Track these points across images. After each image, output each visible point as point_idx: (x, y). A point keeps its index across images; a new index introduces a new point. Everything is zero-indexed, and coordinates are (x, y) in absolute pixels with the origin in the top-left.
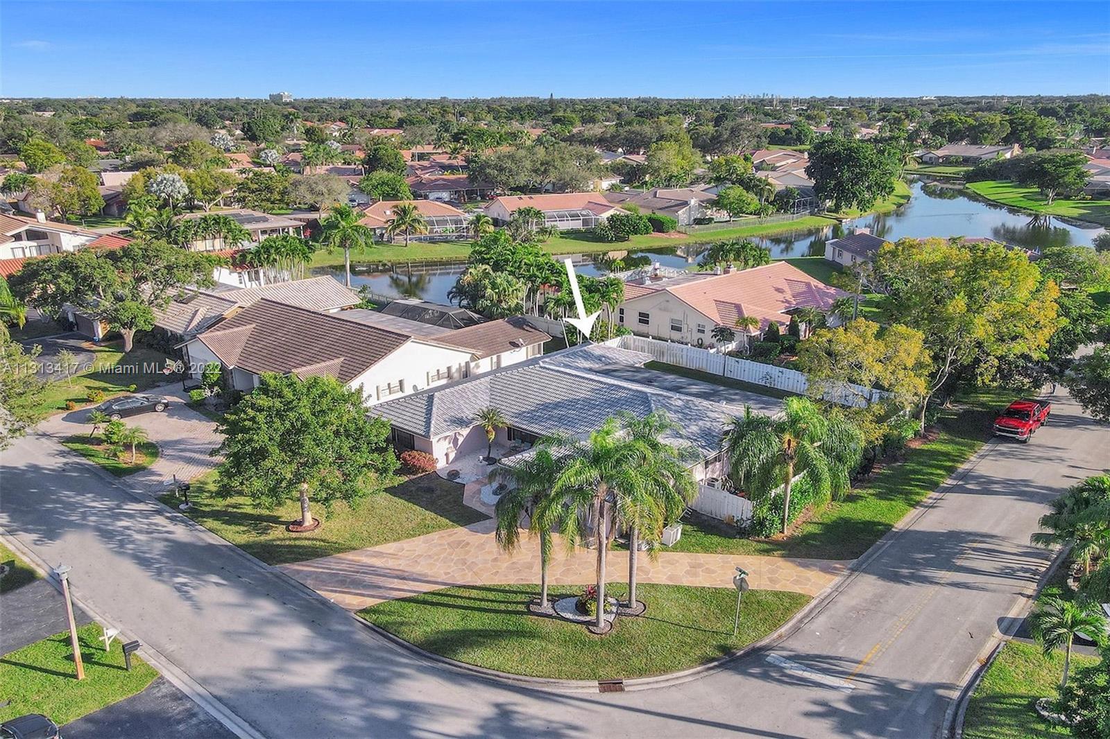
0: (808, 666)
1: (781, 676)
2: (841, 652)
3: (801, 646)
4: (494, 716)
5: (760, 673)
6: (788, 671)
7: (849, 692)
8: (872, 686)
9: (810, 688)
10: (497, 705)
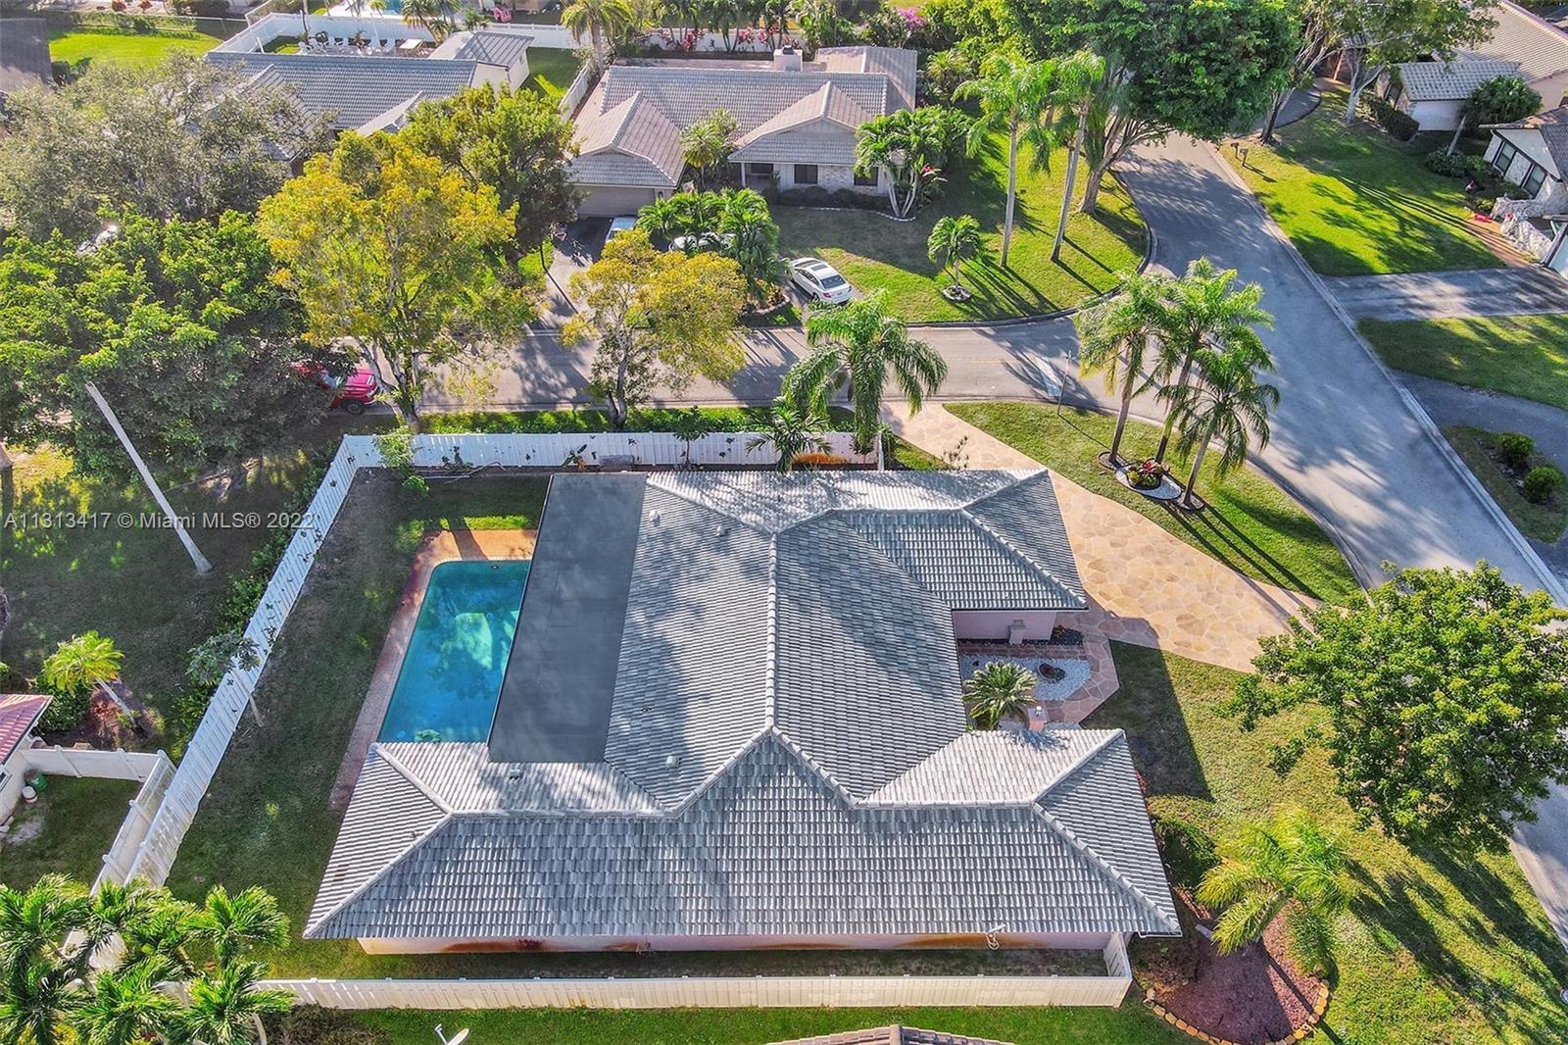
0: (1039, 378)
1: (1070, 385)
2: (1003, 372)
3: (1019, 387)
4: (1311, 466)
6: (1060, 384)
10: (1300, 471)
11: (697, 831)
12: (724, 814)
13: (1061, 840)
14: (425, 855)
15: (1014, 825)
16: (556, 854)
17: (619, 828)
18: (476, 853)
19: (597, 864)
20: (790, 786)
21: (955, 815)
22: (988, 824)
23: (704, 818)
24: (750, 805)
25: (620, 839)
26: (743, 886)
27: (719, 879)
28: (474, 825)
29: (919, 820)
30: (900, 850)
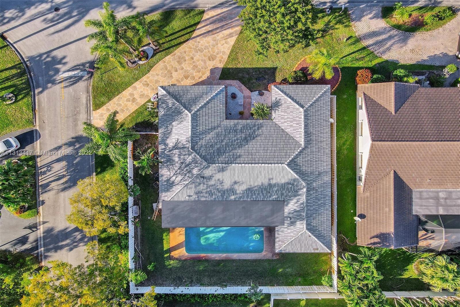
0: (76, 77)
1: (80, 68)
2: (71, 89)
3: (82, 85)
4: (132, 4)
5: (85, 65)
6: (79, 71)
7: (60, 73)
8: (57, 80)
9: (70, 68)
10: (135, 8)
11: (309, 179)
12: (306, 174)
13: (311, 105)
14: (314, 233)
15: (308, 114)
16: (314, 207)
17: (308, 195)
18: (314, 223)
19: (316, 199)
20: (299, 160)
21: (306, 126)
22: (308, 119)
23: (306, 178)
24: (304, 168)
25: (311, 195)
26: (321, 169)
27: (320, 174)
28: (308, 224)
29: (307, 134)
30: (313, 138)
